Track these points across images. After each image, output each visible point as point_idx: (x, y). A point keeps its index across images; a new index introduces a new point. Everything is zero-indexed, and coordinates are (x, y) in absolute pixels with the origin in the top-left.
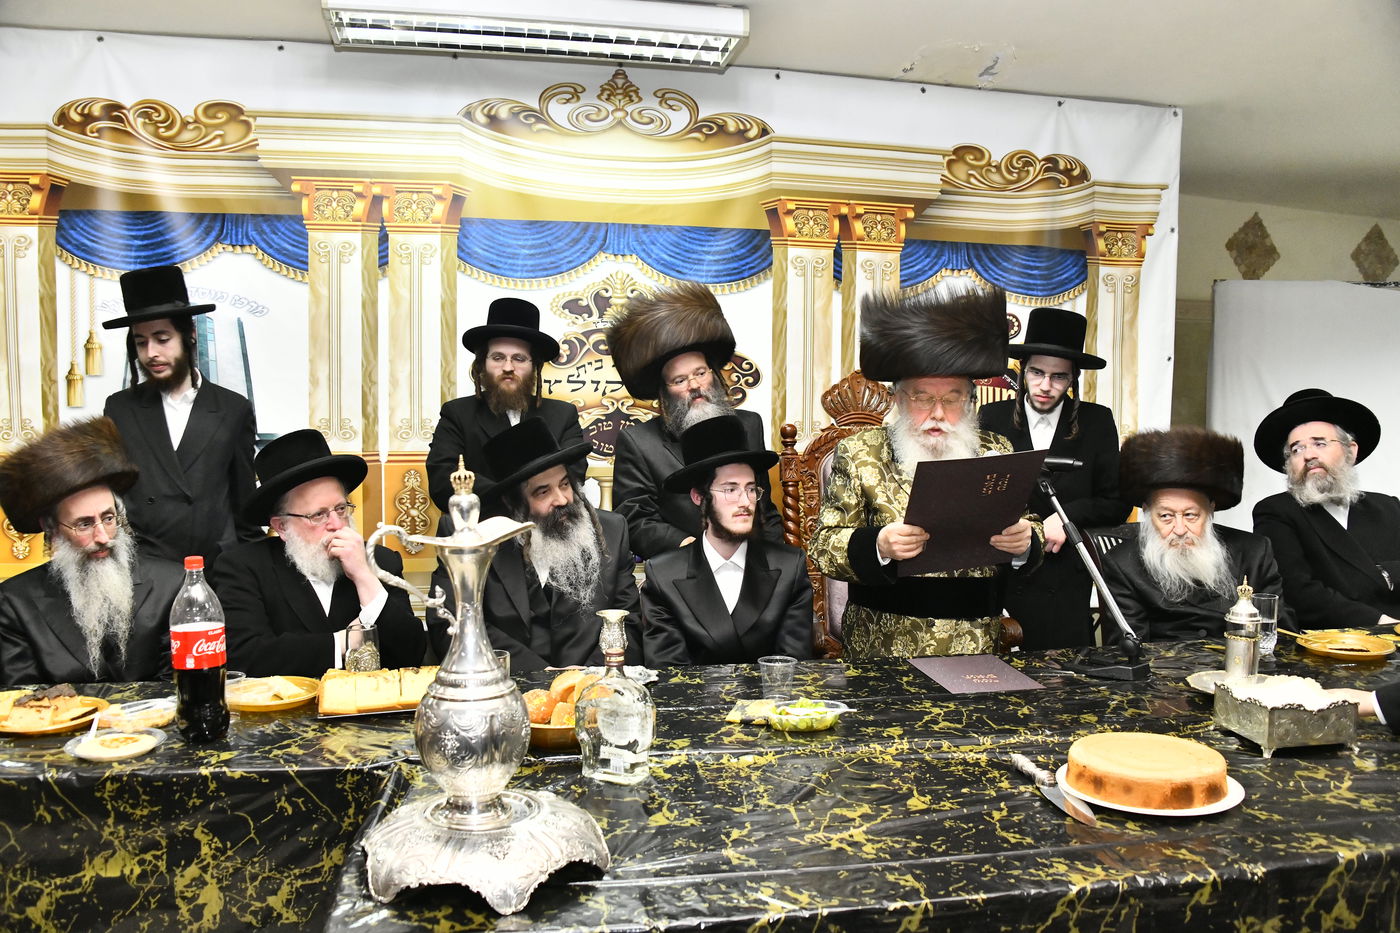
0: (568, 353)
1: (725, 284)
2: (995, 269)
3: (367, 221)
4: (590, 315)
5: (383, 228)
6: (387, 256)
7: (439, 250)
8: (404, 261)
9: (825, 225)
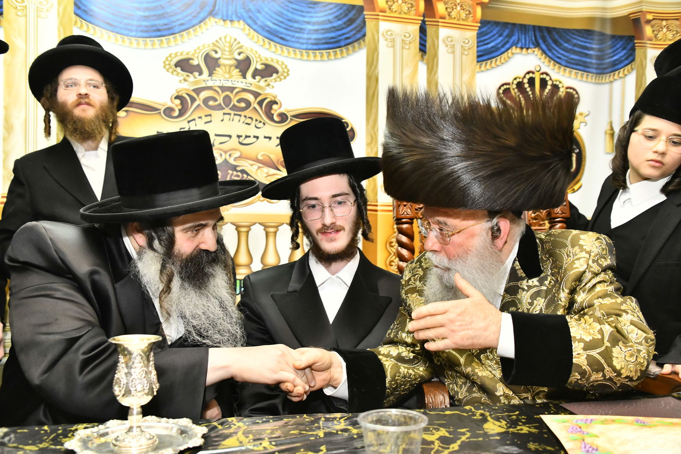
0: (180, 107)
1: (324, 51)
2: (557, 48)
4: (201, 73)
6: (1, 7)
7: (56, 6)
8: (19, 13)
9: (412, 4)
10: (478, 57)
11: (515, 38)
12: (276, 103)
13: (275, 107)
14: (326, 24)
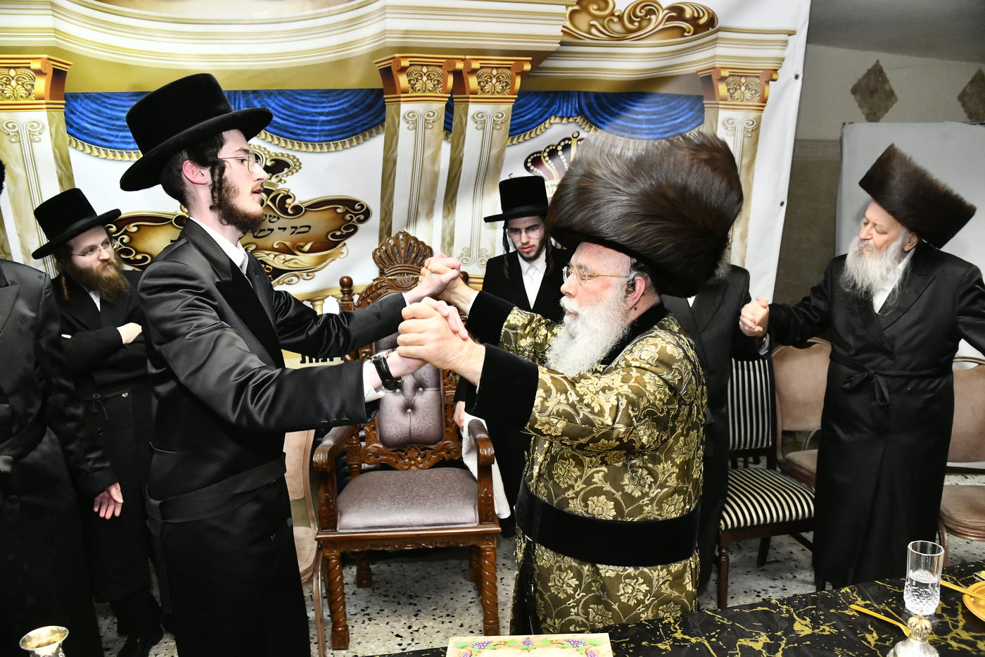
7: (47, 127)
8: (13, 140)
9: (438, 81)
10: (511, 130)
11: (555, 107)
12: (290, 197)
13: (289, 201)
14: (342, 113)
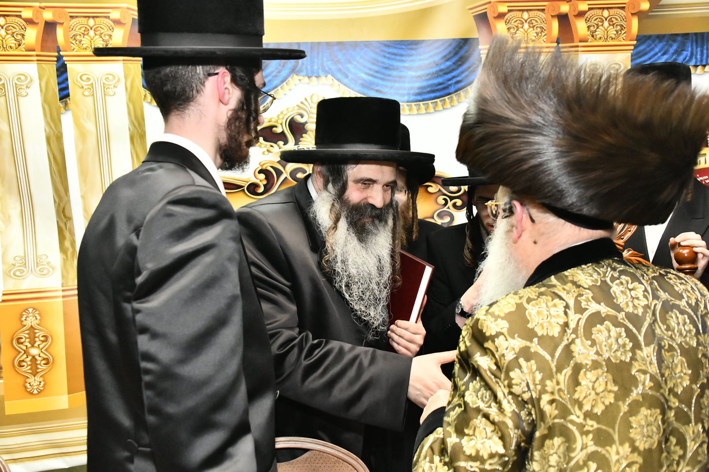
0: (265, 182)
1: (429, 102)
3: (42, 51)
4: (286, 142)
5: (59, 58)
6: (67, 88)
7: (123, 80)
8: (86, 93)
9: (542, 28)
14: (431, 67)
